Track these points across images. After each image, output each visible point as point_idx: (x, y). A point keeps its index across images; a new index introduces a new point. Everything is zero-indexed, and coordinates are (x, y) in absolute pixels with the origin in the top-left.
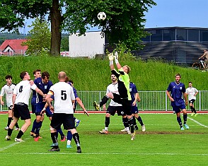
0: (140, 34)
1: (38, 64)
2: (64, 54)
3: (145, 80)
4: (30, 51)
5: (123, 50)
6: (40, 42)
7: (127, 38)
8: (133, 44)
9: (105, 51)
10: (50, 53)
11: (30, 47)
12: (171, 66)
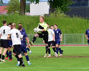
0: (69, 3)
1: (13, 20)
2: (27, 14)
3: (71, 28)
4: (9, 12)
5: (59, 11)
6: (14, 8)
7: (62, 5)
8: (65, 8)
9: (50, 12)
10: (20, 14)
11: (9, 10)
12: (86, 20)
